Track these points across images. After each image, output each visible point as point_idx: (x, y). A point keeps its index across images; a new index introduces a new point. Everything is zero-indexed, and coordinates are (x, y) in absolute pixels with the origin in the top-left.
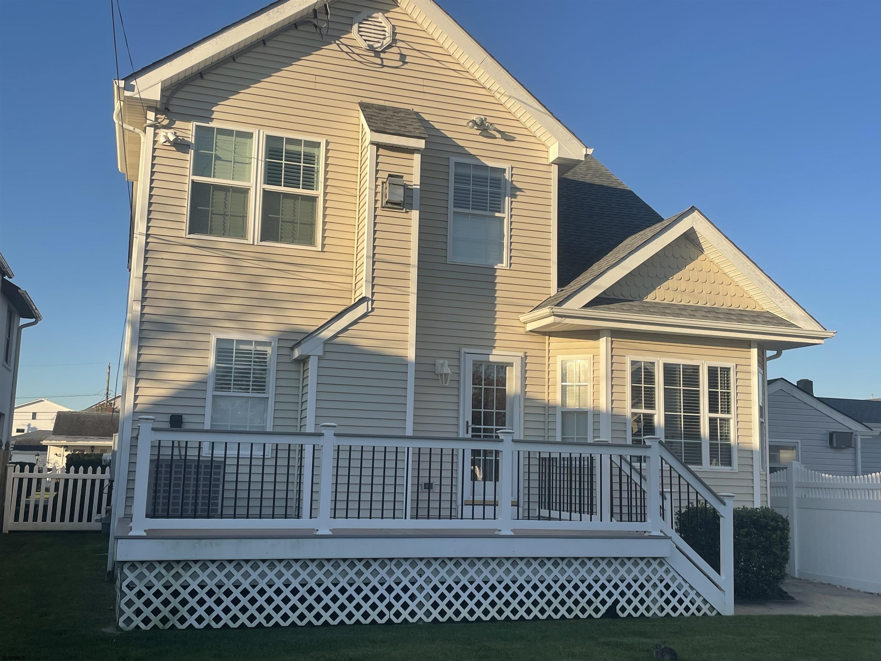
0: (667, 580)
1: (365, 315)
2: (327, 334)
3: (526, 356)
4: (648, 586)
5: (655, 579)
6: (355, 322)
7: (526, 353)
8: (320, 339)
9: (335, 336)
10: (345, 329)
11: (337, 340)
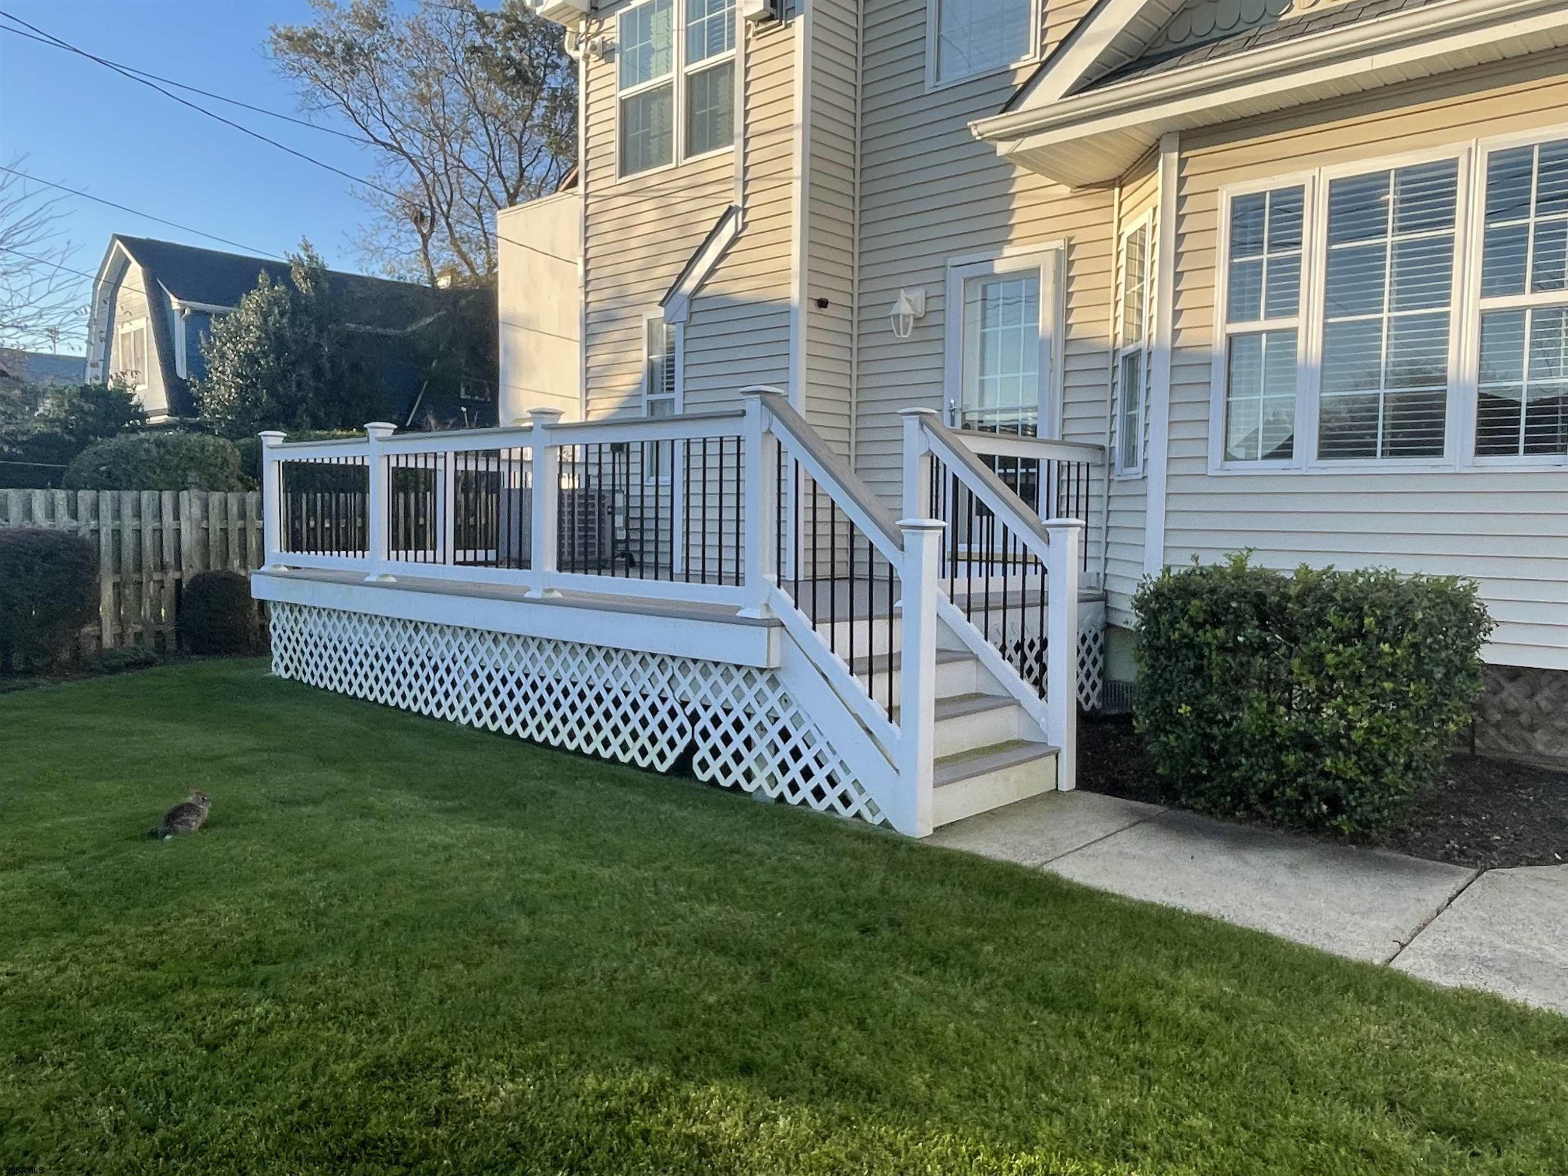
0: (785, 721)
1: (734, 240)
2: (689, 285)
3: (1071, 248)
4: (749, 728)
5: (760, 715)
6: (723, 256)
7: (1070, 239)
8: (682, 295)
9: (701, 286)
10: (712, 271)
11: (705, 292)
